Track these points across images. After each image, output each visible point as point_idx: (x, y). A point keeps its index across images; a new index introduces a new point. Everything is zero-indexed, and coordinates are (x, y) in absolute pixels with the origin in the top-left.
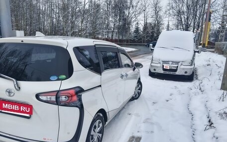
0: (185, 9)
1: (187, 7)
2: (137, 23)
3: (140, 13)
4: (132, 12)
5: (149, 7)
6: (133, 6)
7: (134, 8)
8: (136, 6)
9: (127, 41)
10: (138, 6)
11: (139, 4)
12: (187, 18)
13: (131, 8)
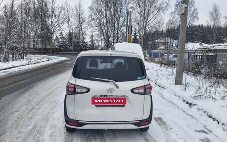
0: (104, 21)
1: (106, 19)
2: (62, 33)
3: (63, 23)
4: (55, 21)
5: (72, 17)
6: (55, 16)
7: (57, 17)
8: (59, 16)
9: (53, 50)
10: (61, 16)
11: (62, 13)
12: (107, 30)
13: (54, 17)
